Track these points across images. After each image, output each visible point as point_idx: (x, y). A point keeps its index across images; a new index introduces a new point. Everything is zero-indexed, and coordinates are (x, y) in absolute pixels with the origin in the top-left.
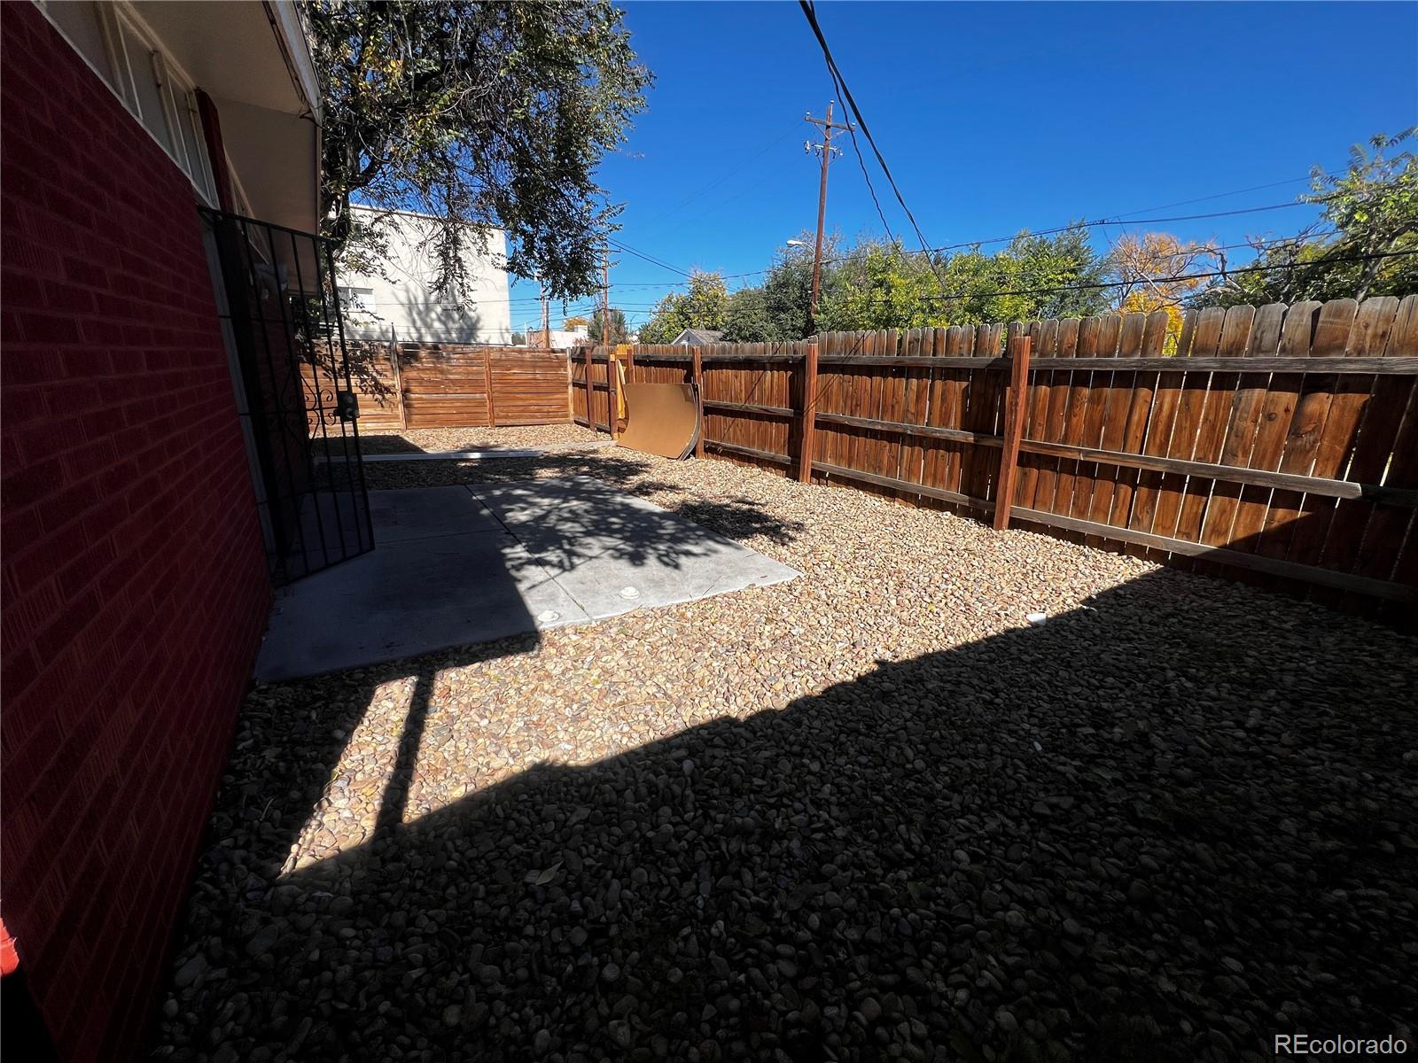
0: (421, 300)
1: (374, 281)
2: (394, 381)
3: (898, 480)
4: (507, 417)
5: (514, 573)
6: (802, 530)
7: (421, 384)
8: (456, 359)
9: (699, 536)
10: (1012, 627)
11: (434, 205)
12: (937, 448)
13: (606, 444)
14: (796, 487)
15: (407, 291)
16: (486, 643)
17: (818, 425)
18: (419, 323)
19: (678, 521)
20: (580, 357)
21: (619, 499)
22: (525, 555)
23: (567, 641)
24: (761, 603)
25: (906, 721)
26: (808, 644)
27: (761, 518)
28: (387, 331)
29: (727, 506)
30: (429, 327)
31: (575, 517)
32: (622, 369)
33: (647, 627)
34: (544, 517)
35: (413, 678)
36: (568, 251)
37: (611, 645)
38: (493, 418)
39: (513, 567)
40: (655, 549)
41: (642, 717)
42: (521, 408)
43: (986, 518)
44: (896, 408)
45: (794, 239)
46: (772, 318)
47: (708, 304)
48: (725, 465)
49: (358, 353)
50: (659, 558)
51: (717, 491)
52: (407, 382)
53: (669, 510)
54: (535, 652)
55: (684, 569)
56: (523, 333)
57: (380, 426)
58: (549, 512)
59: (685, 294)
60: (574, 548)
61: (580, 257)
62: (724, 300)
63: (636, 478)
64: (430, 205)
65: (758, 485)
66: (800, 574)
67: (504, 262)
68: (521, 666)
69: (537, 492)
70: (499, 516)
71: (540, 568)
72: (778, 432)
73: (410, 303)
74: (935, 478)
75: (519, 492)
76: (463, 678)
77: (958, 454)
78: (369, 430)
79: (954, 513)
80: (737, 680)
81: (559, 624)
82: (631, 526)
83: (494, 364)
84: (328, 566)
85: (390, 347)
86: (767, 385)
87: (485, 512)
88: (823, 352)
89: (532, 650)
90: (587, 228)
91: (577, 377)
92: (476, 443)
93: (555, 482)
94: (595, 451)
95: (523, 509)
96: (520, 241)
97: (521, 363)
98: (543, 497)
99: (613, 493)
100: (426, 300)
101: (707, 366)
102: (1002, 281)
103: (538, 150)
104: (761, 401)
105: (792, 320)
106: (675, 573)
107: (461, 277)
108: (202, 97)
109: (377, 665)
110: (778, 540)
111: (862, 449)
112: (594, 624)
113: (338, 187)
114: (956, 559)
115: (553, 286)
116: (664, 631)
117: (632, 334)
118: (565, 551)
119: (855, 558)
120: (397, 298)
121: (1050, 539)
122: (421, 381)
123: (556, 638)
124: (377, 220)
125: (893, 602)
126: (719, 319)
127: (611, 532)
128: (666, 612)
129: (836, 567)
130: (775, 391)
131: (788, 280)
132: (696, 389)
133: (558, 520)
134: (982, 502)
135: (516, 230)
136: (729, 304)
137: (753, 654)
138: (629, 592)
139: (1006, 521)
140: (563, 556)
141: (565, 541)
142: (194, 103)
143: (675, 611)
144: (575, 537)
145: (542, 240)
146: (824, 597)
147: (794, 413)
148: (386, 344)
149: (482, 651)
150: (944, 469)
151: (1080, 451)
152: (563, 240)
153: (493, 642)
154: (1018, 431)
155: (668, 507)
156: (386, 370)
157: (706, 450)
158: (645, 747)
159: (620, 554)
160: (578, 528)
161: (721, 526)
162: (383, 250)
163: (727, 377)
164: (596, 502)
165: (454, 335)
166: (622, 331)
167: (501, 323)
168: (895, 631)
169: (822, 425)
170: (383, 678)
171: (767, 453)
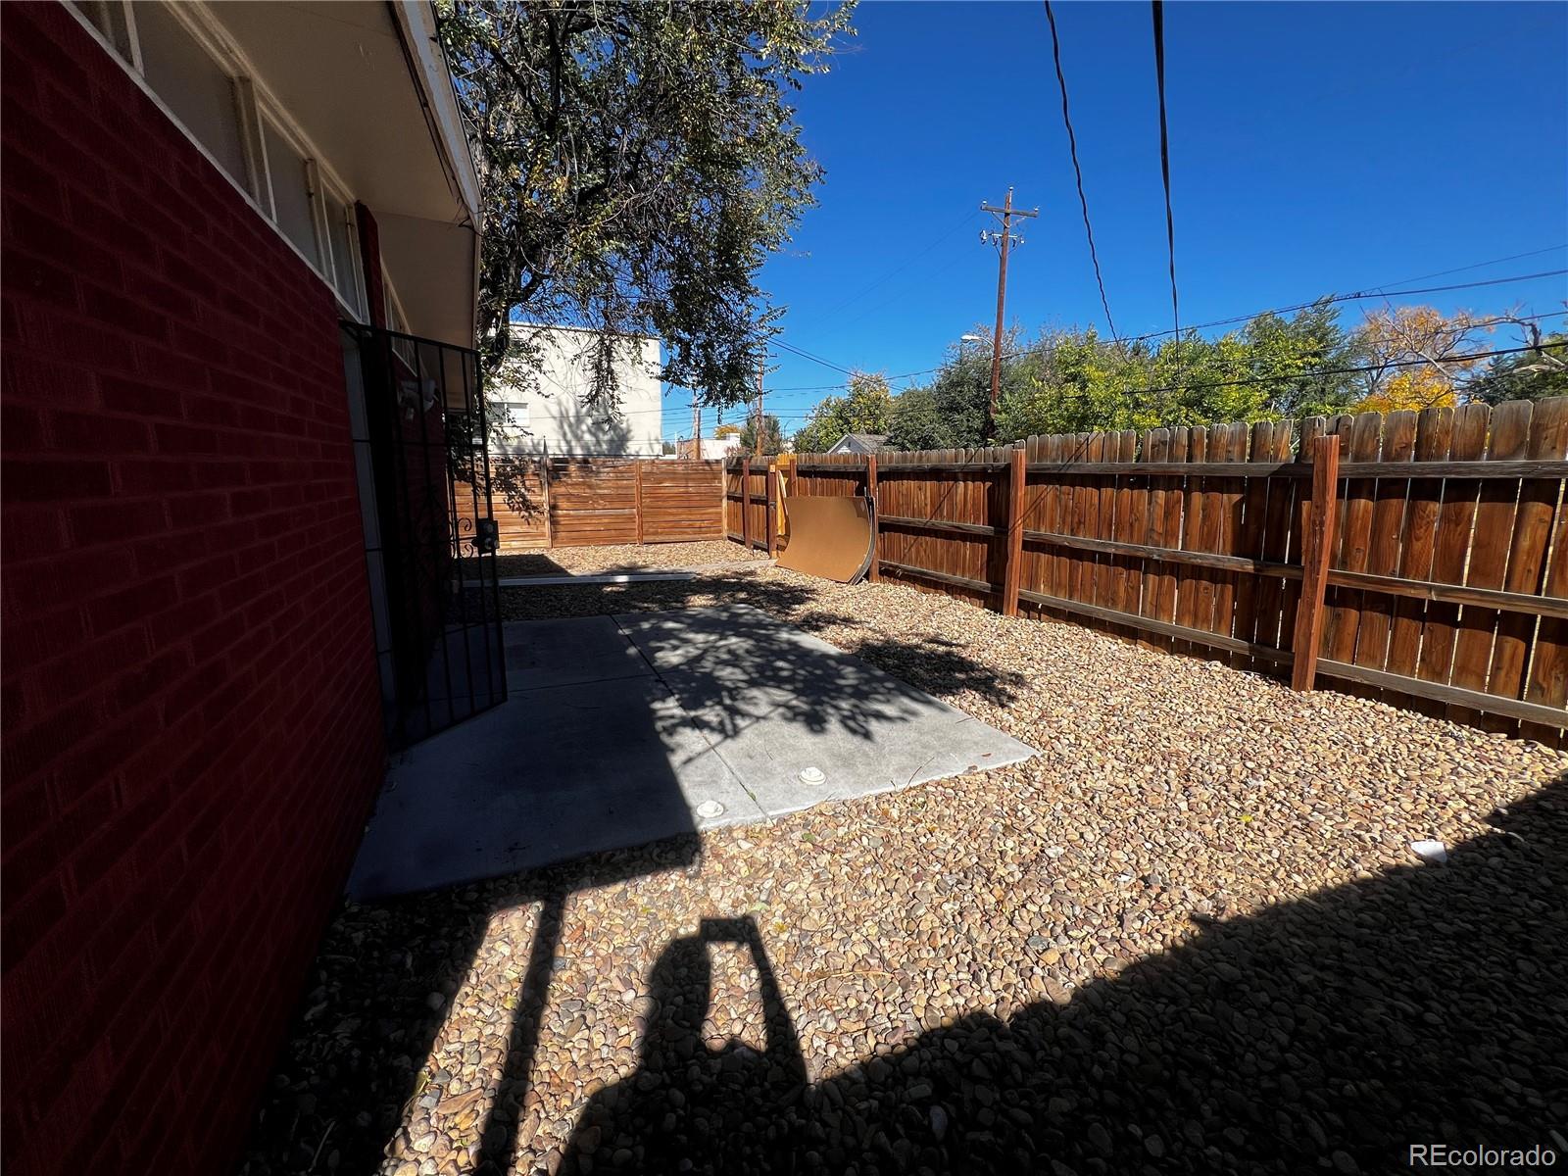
0: (572, 412)
1: (529, 396)
2: (541, 498)
3: (1141, 617)
4: (656, 533)
5: (665, 738)
6: (1023, 685)
7: (569, 500)
8: (606, 474)
9: (889, 689)
10: (1393, 862)
11: (592, 318)
12: (1199, 578)
13: (763, 563)
14: (999, 620)
15: (560, 404)
16: (632, 849)
17: (1026, 546)
18: (569, 436)
19: (860, 668)
20: (736, 468)
21: (784, 635)
22: (678, 712)
23: (735, 851)
24: (991, 798)
25: (1282, 1049)
26: (1076, 875)
27: (965, 665)
28: (538, 444)
29: (918, 646)
30: (579, 439)
31: (735, 660)
32: (783, 481)
33: (841, 832)
34: (699, 659)
35: (538, 904)
36: (726, 357)
37: (794, 859)
38: (642, 534)
39: (665, 729)
40: (836, 708)
41: (852, 1003)
42: (671, 524)
43: (1282, 673)
44: (1136, 525)
45: (967, 333)
46: (945, 419)
47: (868, 407)
48: (906, 591)
49: (508, 469)
50: (843, 721)
51: (902, 626)
52: (555, 498)
53: (846, 651)
54: (695, 867)
55: (877, 738)
56: (674, 442)
57: (525, 544)
58: (705, 651)
59: (845, 396)
60: (737, 704)
61: (738, 363)
62: (887, 401)
63: (802, 607)
64: (588, 316)
65: (951, 618)
66: (1034, 752)
67: (658, 370)
68: (678, 890)
69: (690, 626)
70: (647, 656)
71: (697, 732)
72: (973, 554)
73: (562, 416)
74: (1196, 616)
75: (670, 625)
76: (602, 907)
77: (1231, 587)
78: (514, 549)
79: (1226, 663)
80: (983, 939)
81: (724, 822)
82: (802, 672)
83: (645, 477)
84: (454, 722)
85: (539, 462)
86: (960, 497)
87: (632, 651)
88: (1032, 459)
89: (691, 863)
90: (746, 333)
91: (732, 490)
92: (623, 563)
93: (709, 612)
94: (752, 573)
95: (675, 648)
96: (677, 349)
97: (673, 476)
98: (697, 632)
99: (778, 627)
100: (578, 412)
101: (882, 476)
102: (1224, 368)
103: (699, 256)
104: (951, 517)
105: (968, 420)
106: (866, 746)
107: (612, 389)
108: (361, 210)
109: (495, 879)
110: (993, 699)
111: (1088, 576)
112: (769, 825)
113: (499, 304)
114: (1253, 734)
115: (708, 393)
116: (865, 840)
117: (786, 441)
118: (726, 708)
119: (1107, 730)
120: (549, 411)
121: (1384, 707)
122: (568, 497)
123: (722, 844)
124: (535, 335)
125: (1183, 806)
126: (881, 422)
127: (779, 682)
128: (863, 808)
129: (1084, 743)
130: (969, 505)
131: (962, 378)
132: (870, 503)
133: (717, 663)
134: (1269, 650)
135: (672, 338)
136: (894, 405)
137: (998, 890)
138: (813, 775)
139: (1311, 679)
140: (724, 714)
141: (724, 693)
142: (352, 216)
143: (875, 807)
144: (737, 688)
145: (699, 346)
146: (1078, 792)
147: (995, 531)
148: (536, 459)
149: (628, 862)
150: (1208, 606)
151: (1430, 588)
152: (720, 346)
153: (642, 848)
154: (1326, 558)
155: (845, 647)
156: (534, 486)
157: (882, 573)
158: (864, 1066)
159: (793, 715)
160: (739, 675)
161: (915, 676)
162: (538, 365)
163: (909, 489)
164: (758, 639)
165: (605, 446)
166: (776, 438)
167: (649, 434)
168: (1203, 859)
169: (1032, 546)
170: (501, 901)
171: (958, 578)
